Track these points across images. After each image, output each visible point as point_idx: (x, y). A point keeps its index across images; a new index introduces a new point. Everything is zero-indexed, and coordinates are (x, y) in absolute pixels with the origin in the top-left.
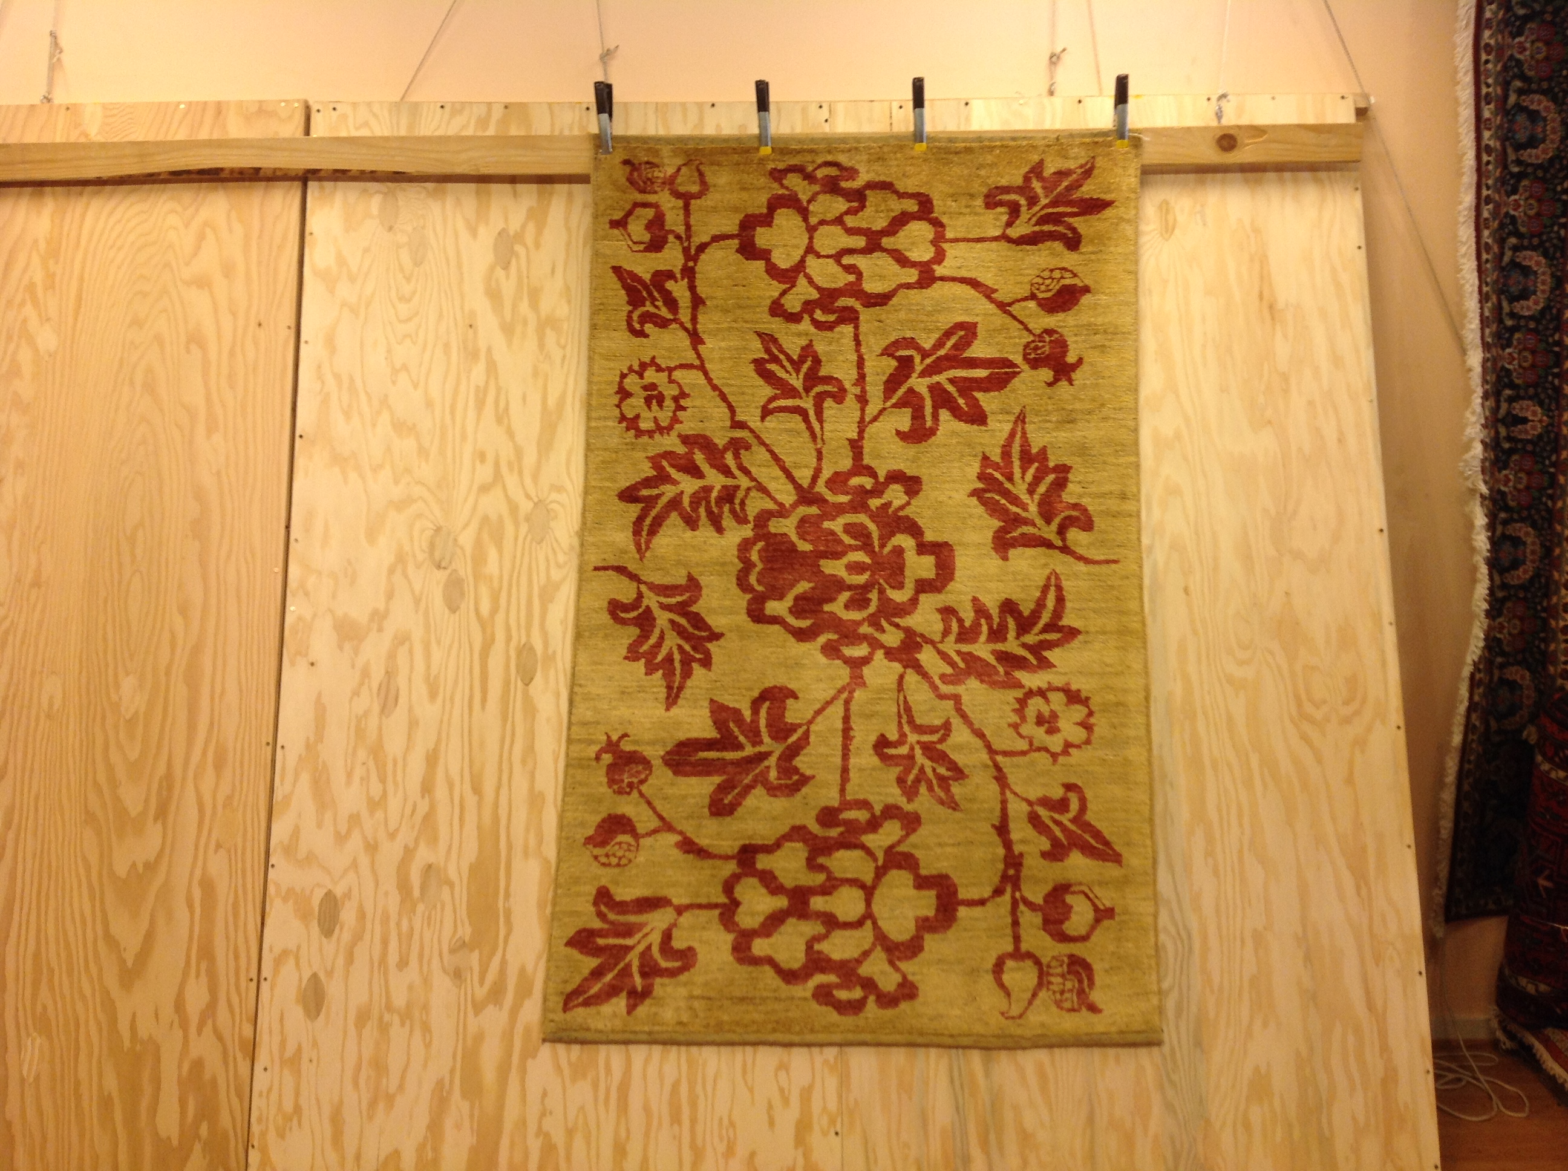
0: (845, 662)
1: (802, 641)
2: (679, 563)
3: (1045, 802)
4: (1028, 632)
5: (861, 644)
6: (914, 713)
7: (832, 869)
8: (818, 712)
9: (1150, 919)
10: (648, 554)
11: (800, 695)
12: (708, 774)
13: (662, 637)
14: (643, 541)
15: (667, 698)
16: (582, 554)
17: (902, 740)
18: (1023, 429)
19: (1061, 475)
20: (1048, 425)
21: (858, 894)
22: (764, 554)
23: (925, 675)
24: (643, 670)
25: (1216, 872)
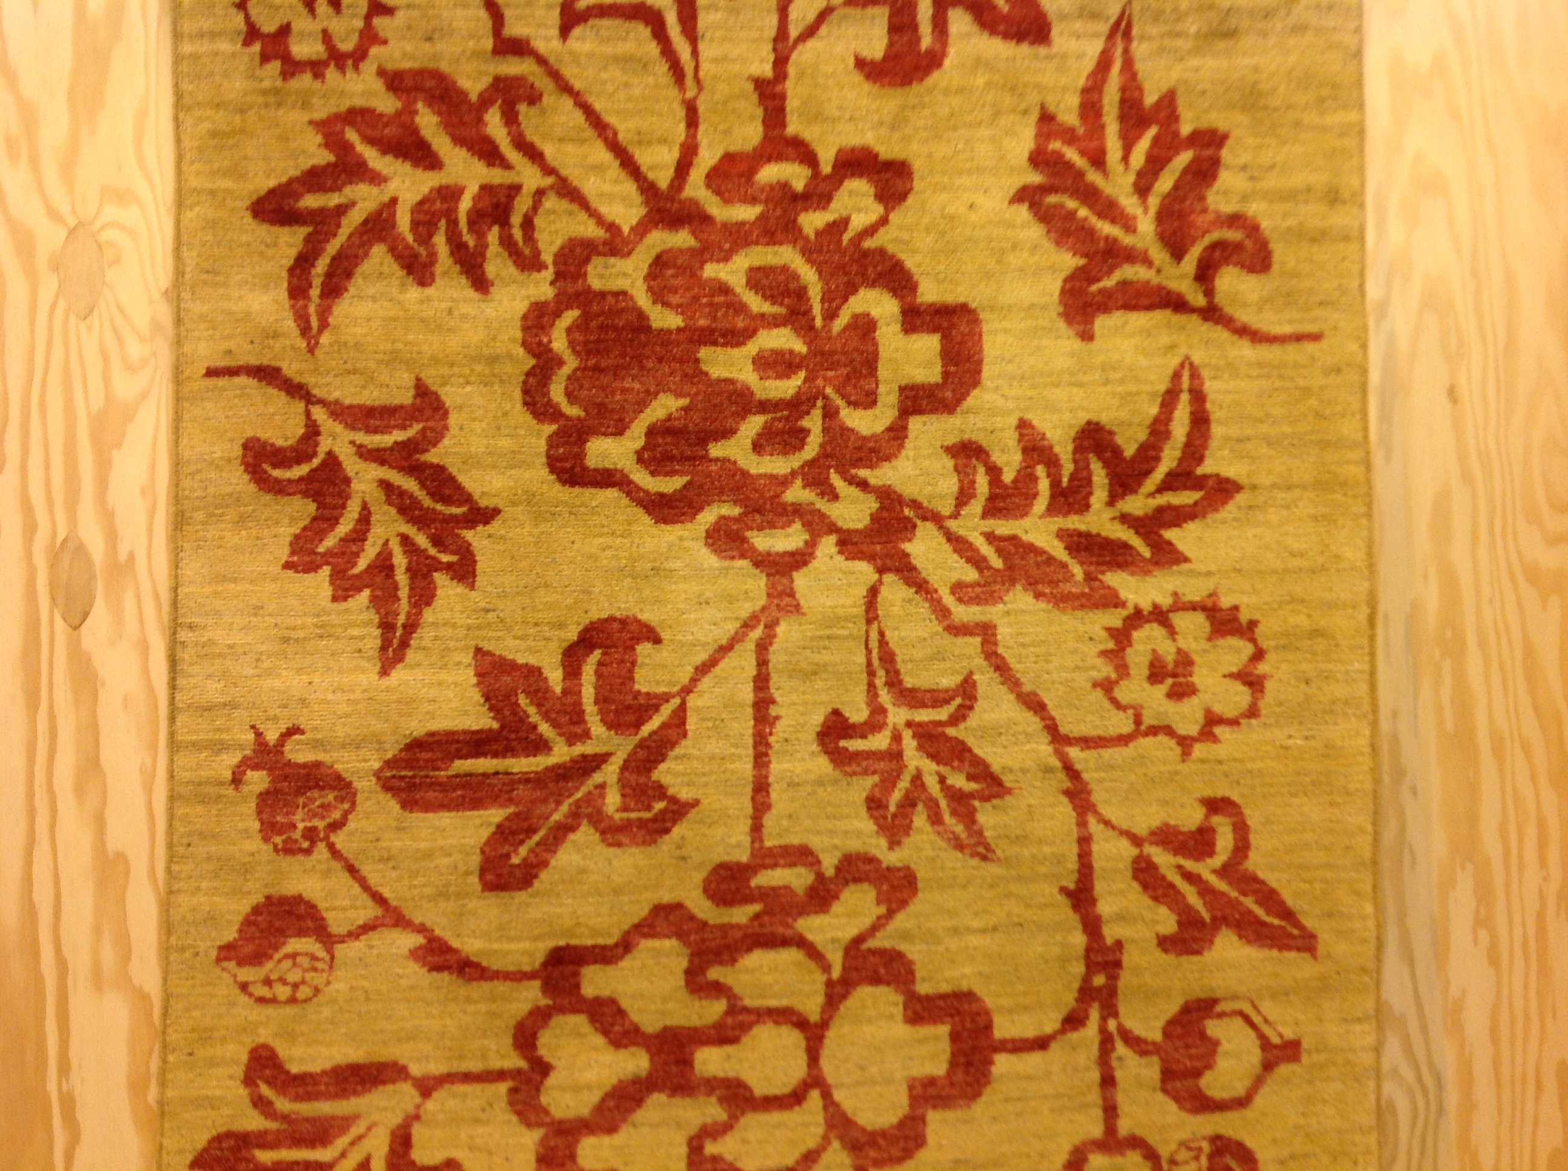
0: (757, 564)
1: (666, 521)
2: (394, 359)
3: (1165, 836)
4: (1134, 491)
5: (789, 524)
6: (900, 666)
7: (737, 990)
8: (704, 669)
9: (1367, 1059)
10: (325, 339)
11: (665, 635)
12: (476, 804)
13: (365, 519)
14: (312, 309)
15: (383, 649)
16: (178, 342)
17: (876, 721)
18: (1126, 51)
19: (1208, 152)
20: (1179, 43)
21: (791, 1039)
22: (579, 337)
23: (921, 586)
24: (327, 591)
25: (1494, 960)
